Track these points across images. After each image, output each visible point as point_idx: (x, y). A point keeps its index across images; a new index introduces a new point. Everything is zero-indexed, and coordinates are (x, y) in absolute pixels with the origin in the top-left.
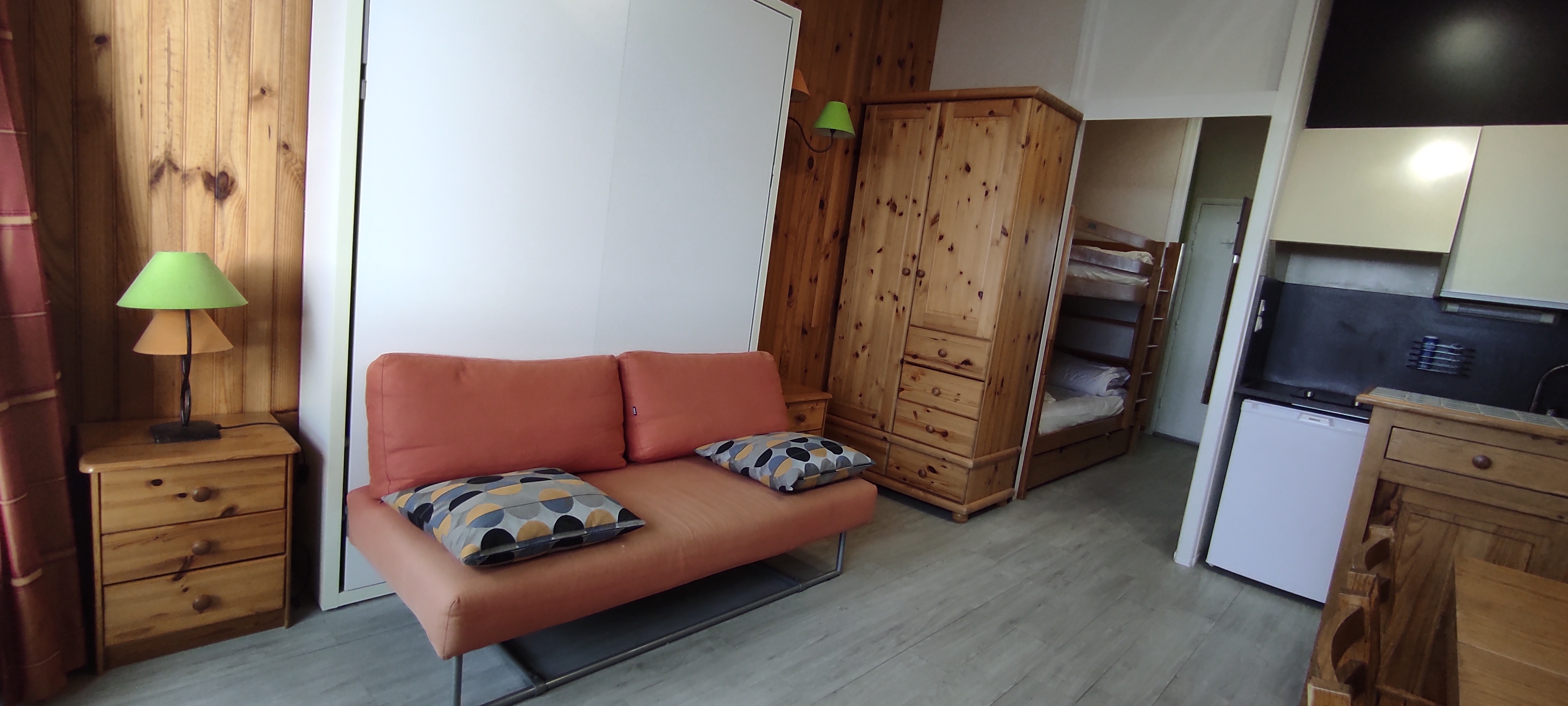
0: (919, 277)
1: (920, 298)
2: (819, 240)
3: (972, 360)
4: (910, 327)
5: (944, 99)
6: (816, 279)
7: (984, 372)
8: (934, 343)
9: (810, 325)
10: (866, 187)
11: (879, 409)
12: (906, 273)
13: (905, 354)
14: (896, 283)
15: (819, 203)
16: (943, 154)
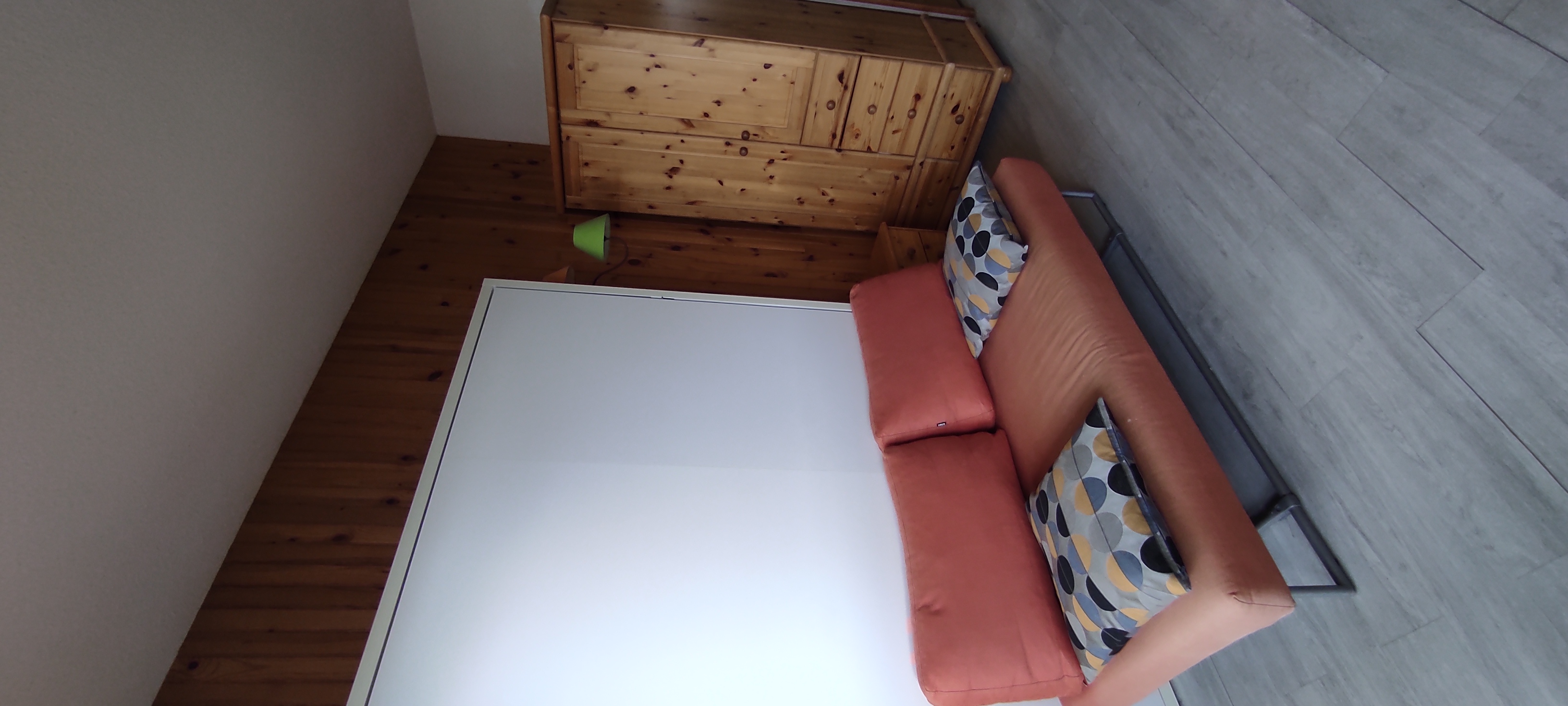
0: (749, 138)
1: (771, 134)
2: (713, 249)
3: (838, 71)
4: (802, 143)
5: (557, 121)
6: (755, 250)
7: (851, 57)
8: (819, 116)
9: (803, 253)
10: (652, 201)
11: (890, 172)
12: (744, 151)
13: (831, 147)
14: (755, 163)
15: (676, 252)
16: (616, 120)
